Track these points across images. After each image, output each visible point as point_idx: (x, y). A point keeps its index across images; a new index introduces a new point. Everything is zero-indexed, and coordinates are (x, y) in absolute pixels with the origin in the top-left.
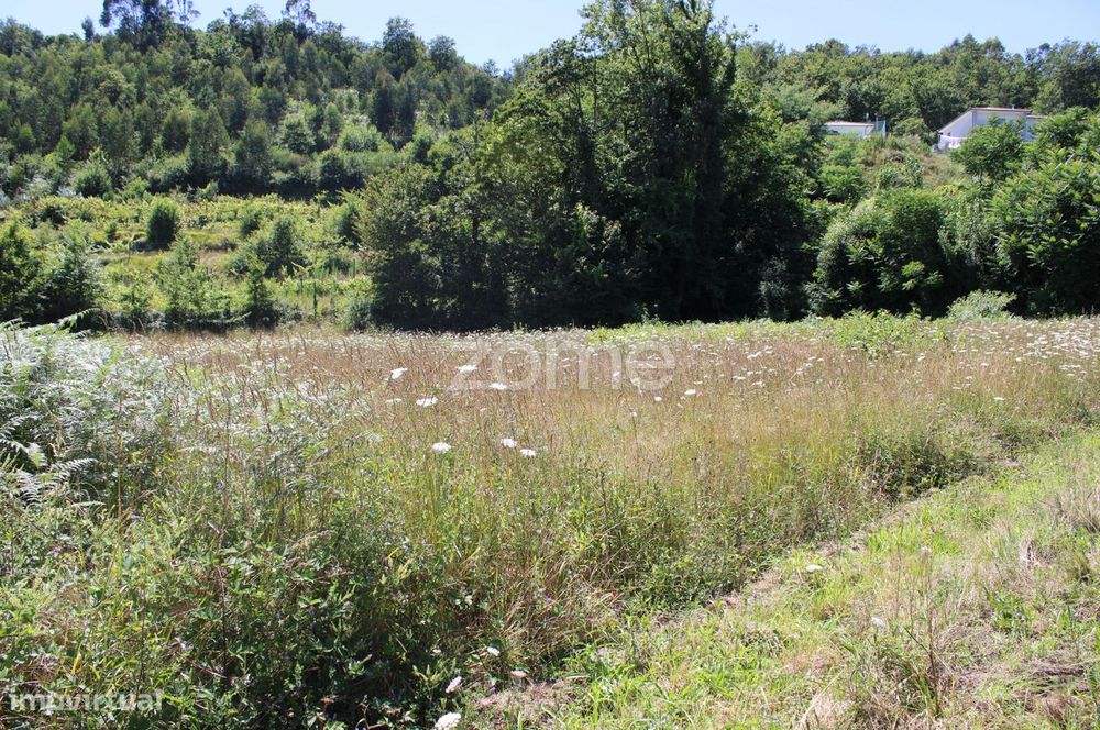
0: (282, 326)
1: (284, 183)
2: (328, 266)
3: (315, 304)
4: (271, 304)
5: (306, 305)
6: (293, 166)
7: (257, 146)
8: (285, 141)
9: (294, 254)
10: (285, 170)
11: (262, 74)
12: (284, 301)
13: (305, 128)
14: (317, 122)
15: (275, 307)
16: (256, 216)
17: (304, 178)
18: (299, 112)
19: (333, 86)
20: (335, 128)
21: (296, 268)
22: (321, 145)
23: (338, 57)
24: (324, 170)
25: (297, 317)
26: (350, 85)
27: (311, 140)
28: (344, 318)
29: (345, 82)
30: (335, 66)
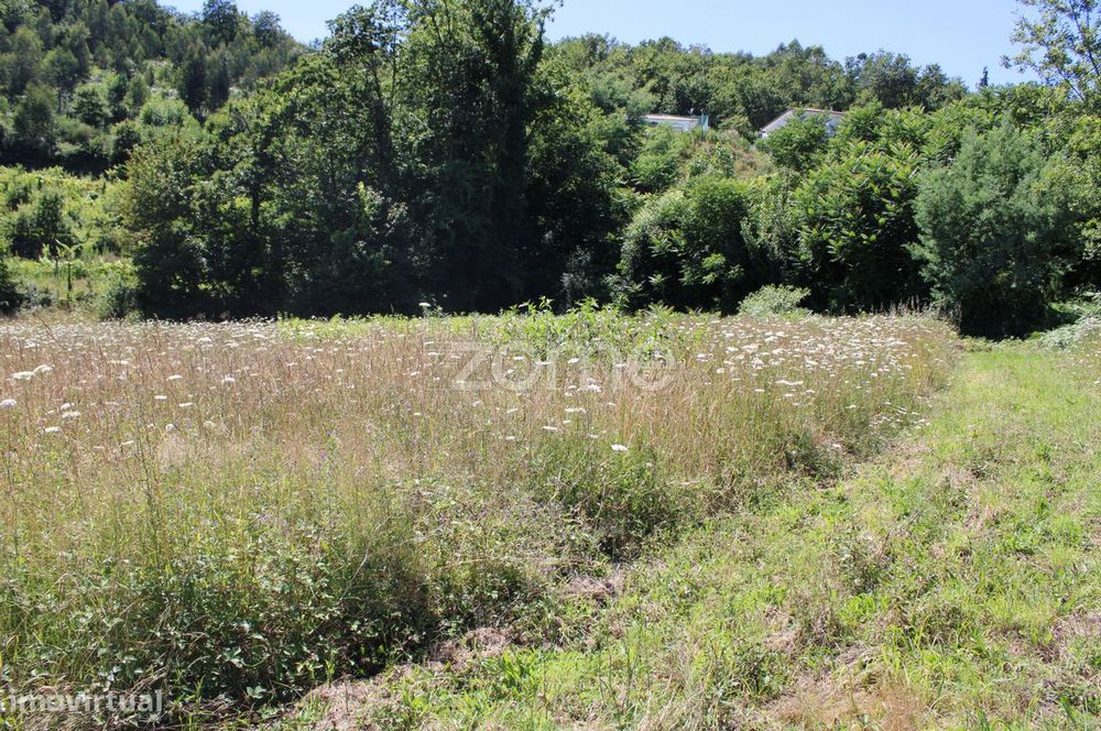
0: (24, 311)
1: (71, 155)
2: (99, 248)
3: (70, 287)
4: (13, 286)
5: (59, 290)
6: (82, 138)
7: (40, 113)
8: (79, 110)
9: (63, 232)
10: (72, 142)
11: (61, 37)
12: (30, 282)
13: (102, 98)
14: (118, 92)
15: (20, 290)
16: (25, 189)
17: (94, 151)
18: (100, 82)
19: (147, 57)
20: (139, 99)
21: (60, 247)
22: (120, 116)
23: (152, 27)
24: (117, 143)
25: (46, 302)
26: (164, 56)
27: (108, 111)
28: (101, 303)
29: (159, 53)
30: (148, 35)
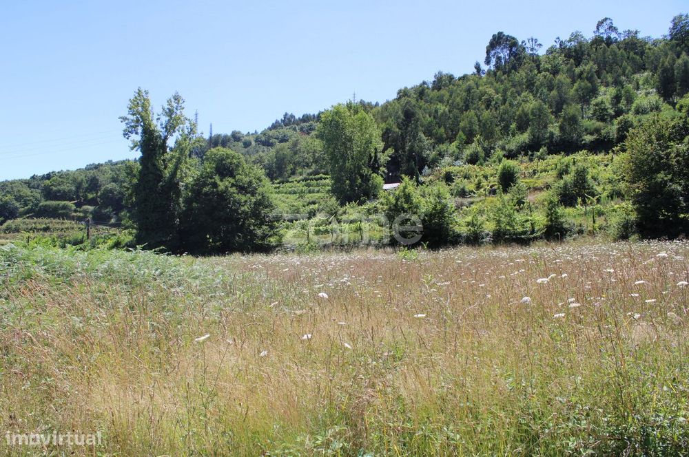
0: (568, 238)
1: (591, 142)
2: (611, 196)
3: (594, 222)
4: (562, 223)
5: (588, 224)
6: (597, 131)
7: (573, 120)
8: (594, 114)
9: (588, 189)
10: (591, 134)
11: (582, 73)
12: (571, 220)
13: (607, 104)
14: (617, 98)
15: (566, 226)
16: (566, 166)
17: (605, 137)
18: (605, 95)
19: (634, 73)
20: (630, 101)
21: (587, 197)
22: (619, 113)
23: (635, 53)
24: (619, 130)
25: (580, 232)
26: (645, 69)
27: (611, 112)
28: (613, 231)
29: (641, 68)
30: (633, 59)
